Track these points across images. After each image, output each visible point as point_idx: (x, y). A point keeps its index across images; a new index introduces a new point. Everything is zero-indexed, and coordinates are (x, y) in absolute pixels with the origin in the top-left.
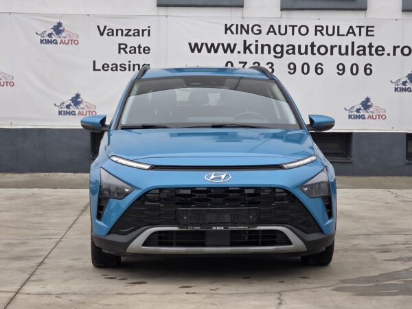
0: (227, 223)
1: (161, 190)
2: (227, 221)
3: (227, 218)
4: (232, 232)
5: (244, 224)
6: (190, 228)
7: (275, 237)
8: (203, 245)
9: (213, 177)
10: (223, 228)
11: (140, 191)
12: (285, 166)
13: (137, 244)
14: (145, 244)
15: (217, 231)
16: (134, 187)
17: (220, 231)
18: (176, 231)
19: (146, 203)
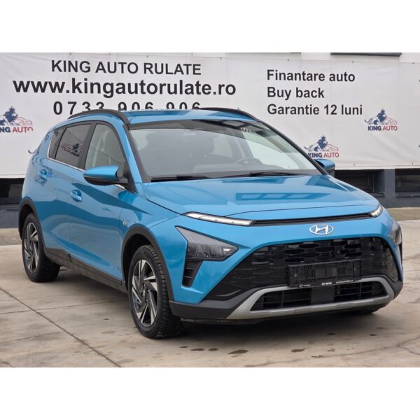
0: (334, 277)
1: (270, 247)
2: (334, 275)
3: (334, 272)
4: (342, 286)
5: (349, 277)
6: (301, 286)
7: (371, 289)
8: (308, 303)
9: (317, 229)
10: (331, 283)
11: (249, 250)
12: (373, 214)
13: (244, 309)
14: (253, 309)
15: (326, 287)
16: (238, 247)
17: (329, 286)
18: (285, 291)
19: (253, 263)
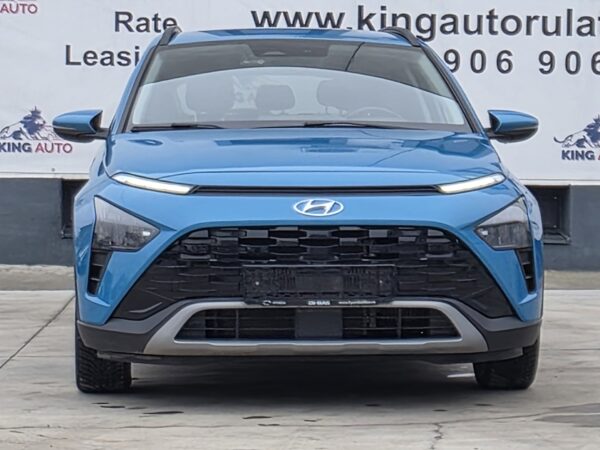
0: (337, 293)
1: (212, 230)
2: (336, 289)
3: (337, 284)
4: (346, 311)
5: (368, 296)
6: (266, 303)
7: (426, 322)
8: (290, 337)
9: (309, 206)
10: (328, 303)
11: (172, 234)
12: (445, 189)
13: (166, 335)
14: (180, 336)
15: (317, 309)
16: (160, 227)
17: (323, 309)
18: (241, 310)
19: (183, 256)
